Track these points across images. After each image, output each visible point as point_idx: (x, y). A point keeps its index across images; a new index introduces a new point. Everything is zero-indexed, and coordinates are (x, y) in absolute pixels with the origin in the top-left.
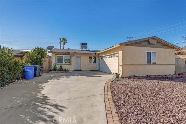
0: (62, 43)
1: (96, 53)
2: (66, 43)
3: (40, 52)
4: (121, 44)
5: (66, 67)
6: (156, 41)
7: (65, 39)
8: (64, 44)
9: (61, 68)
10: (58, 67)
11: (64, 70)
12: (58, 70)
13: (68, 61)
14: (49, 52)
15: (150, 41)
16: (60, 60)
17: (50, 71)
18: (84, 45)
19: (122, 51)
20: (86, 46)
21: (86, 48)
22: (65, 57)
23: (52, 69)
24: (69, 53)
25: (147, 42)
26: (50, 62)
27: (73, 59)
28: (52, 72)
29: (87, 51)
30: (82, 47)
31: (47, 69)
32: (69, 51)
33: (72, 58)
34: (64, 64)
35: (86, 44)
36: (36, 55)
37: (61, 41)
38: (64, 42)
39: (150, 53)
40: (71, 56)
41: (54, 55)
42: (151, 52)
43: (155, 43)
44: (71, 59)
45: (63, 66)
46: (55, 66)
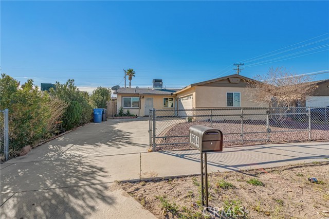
0: (128, 77)
1: (172, 94)
2: (133, 77)
3: (104, 93)
4: (192, 85)
5: (134, 112)
6: (239, 80)
7: (132, 70)
8: (130, 79)
9: (128, 112)
10: (125, 111)
11: (132, 115)
12: (125, 115)
13: (137, 104)
14: (114, 93)
15: (230, 79)
16: (127, 103)
17: (115, 116)
18: (158, 82)
19: (195, 93)
20: (161, 83)
21: (161, 86)
22: (133, 99)
23: (117, 114)
24: (138, 94)
25: (227, 81)
26: (115, 106)
27: (143, 102)
28: (118, 117)
29: (162, 90)
30: (155, 85)
31: (111, 114)
32: (138, 92)
33: (142, 100)
34: (131, 107)
35: (160, 81)
36: (100, 97)
37: (126, 73)
38: (130, 75)
39: (232, 94)
40: (140, 98)
41: (120, 97)
42: (233, 92)
43: (238, 82)
44: (140, 101)
45: (130, 110)
46: (121, 110)
